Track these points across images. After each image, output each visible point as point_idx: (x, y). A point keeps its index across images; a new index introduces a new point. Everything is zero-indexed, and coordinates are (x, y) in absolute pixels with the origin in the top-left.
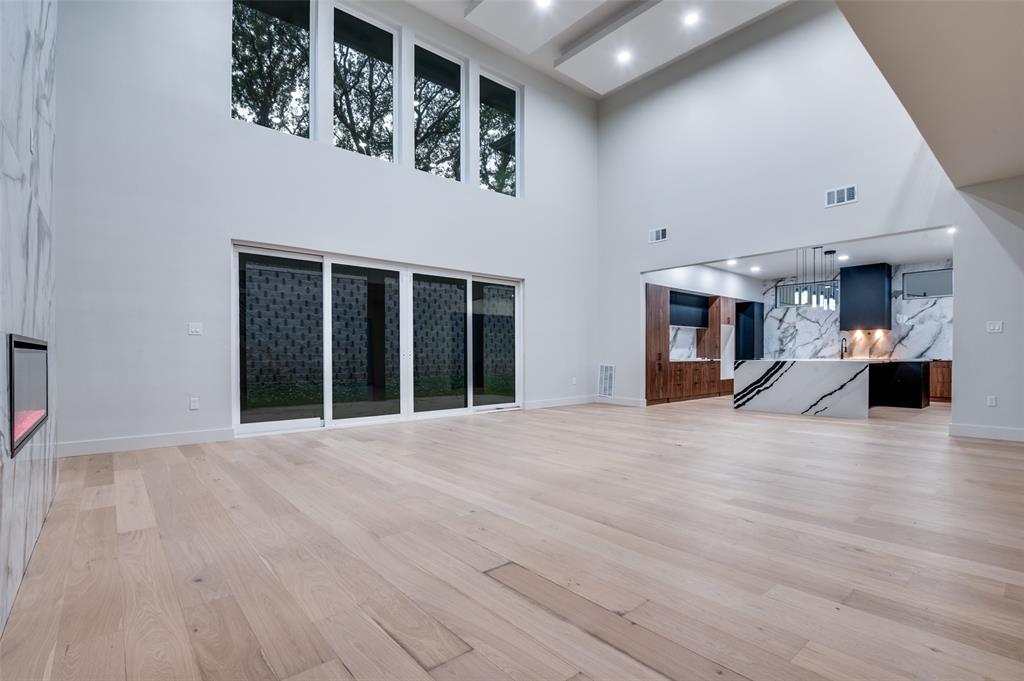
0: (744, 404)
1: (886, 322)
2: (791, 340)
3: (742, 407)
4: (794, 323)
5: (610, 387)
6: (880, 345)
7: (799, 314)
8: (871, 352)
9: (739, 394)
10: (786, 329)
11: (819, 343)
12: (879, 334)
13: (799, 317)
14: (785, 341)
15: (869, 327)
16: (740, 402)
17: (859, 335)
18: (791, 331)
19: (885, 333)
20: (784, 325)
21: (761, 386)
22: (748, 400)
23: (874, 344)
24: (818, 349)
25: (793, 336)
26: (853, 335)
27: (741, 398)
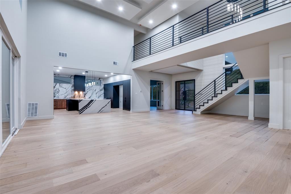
0: (82, 112)
1: (84, 90)
2: (57, 93)
3: (81, 113)
4: (58, 88)
5: (36, 112)
6: (81, 95)
7: (60, 86)
8: (79, 97)
9: (80, 110)
10: (56, 90)
11: (66, 94)
12: (81, 93)
13: (60, 87)
14: (55, 93)
15: (79, 91)
16: (81, 112)
17: (76, 92)
18: (58, 90)
19: (83, 93)
20: (55, 89)
21: (87, 107)
22: (83, 111)
23: (80, 95)
24: (66, 96)
25: (58, 92)
26: (75, 92)
27: (81, 111)
